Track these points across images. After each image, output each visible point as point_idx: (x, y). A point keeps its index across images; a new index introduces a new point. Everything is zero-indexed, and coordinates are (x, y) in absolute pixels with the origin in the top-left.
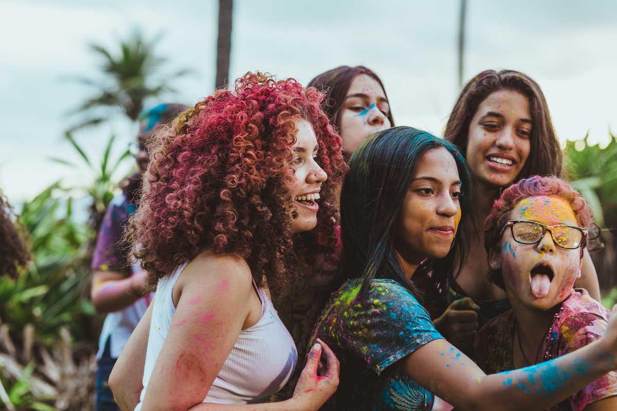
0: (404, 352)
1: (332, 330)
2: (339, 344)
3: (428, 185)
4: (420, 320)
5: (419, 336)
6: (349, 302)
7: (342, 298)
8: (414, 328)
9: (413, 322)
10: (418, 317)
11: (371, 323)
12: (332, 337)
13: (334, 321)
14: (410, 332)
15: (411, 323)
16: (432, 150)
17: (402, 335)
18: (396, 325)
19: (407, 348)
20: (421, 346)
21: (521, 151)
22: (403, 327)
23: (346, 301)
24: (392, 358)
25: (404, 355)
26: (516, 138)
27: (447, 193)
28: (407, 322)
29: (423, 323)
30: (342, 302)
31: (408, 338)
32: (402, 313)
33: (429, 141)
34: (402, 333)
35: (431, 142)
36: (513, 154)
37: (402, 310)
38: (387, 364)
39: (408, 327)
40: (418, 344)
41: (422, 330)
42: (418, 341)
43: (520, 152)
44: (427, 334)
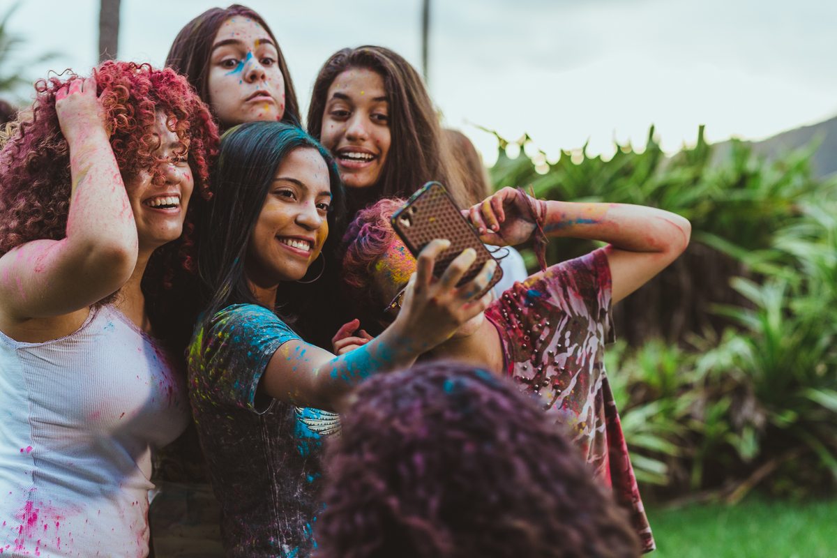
0: (259, 372)
1: (200, 393)
2: (214, 403)
3: (290, 187)
4: (264, 330)
5: (266, 347)
6: (199, 352)
7: (191, 353)
8: (259, 341)
9: (258, 335)
10: (261, 328)
11: (224, 361)
12: (204, 400)
13: (197, 381)
14: (256, 347)
15: (254, 338)
16: (302, 149)
17: (251, 356)
18: (242, 347)
19: (259, 367)
20: (272, 356)
21: (378, 141)
22: (248, 346)
23: (197, 353)
24: (253, 387)
25: (259, 376)
26: (371, 125)
27: (312, 201)
28: (251, 338)
29: (268, 332)
30: (194, 356)
31: (257, 355)
32: (243, 332)
33: (300, 137)
34: (249, 353)
35: (302, 139)
36: (368, 145)
37: (243, 328)
38: (252, 396)
39: (253, 343)
40: (267, 356)
41: (268, 339)
42: (267, 353)
43: (377, 143)
44: (274, 341)
